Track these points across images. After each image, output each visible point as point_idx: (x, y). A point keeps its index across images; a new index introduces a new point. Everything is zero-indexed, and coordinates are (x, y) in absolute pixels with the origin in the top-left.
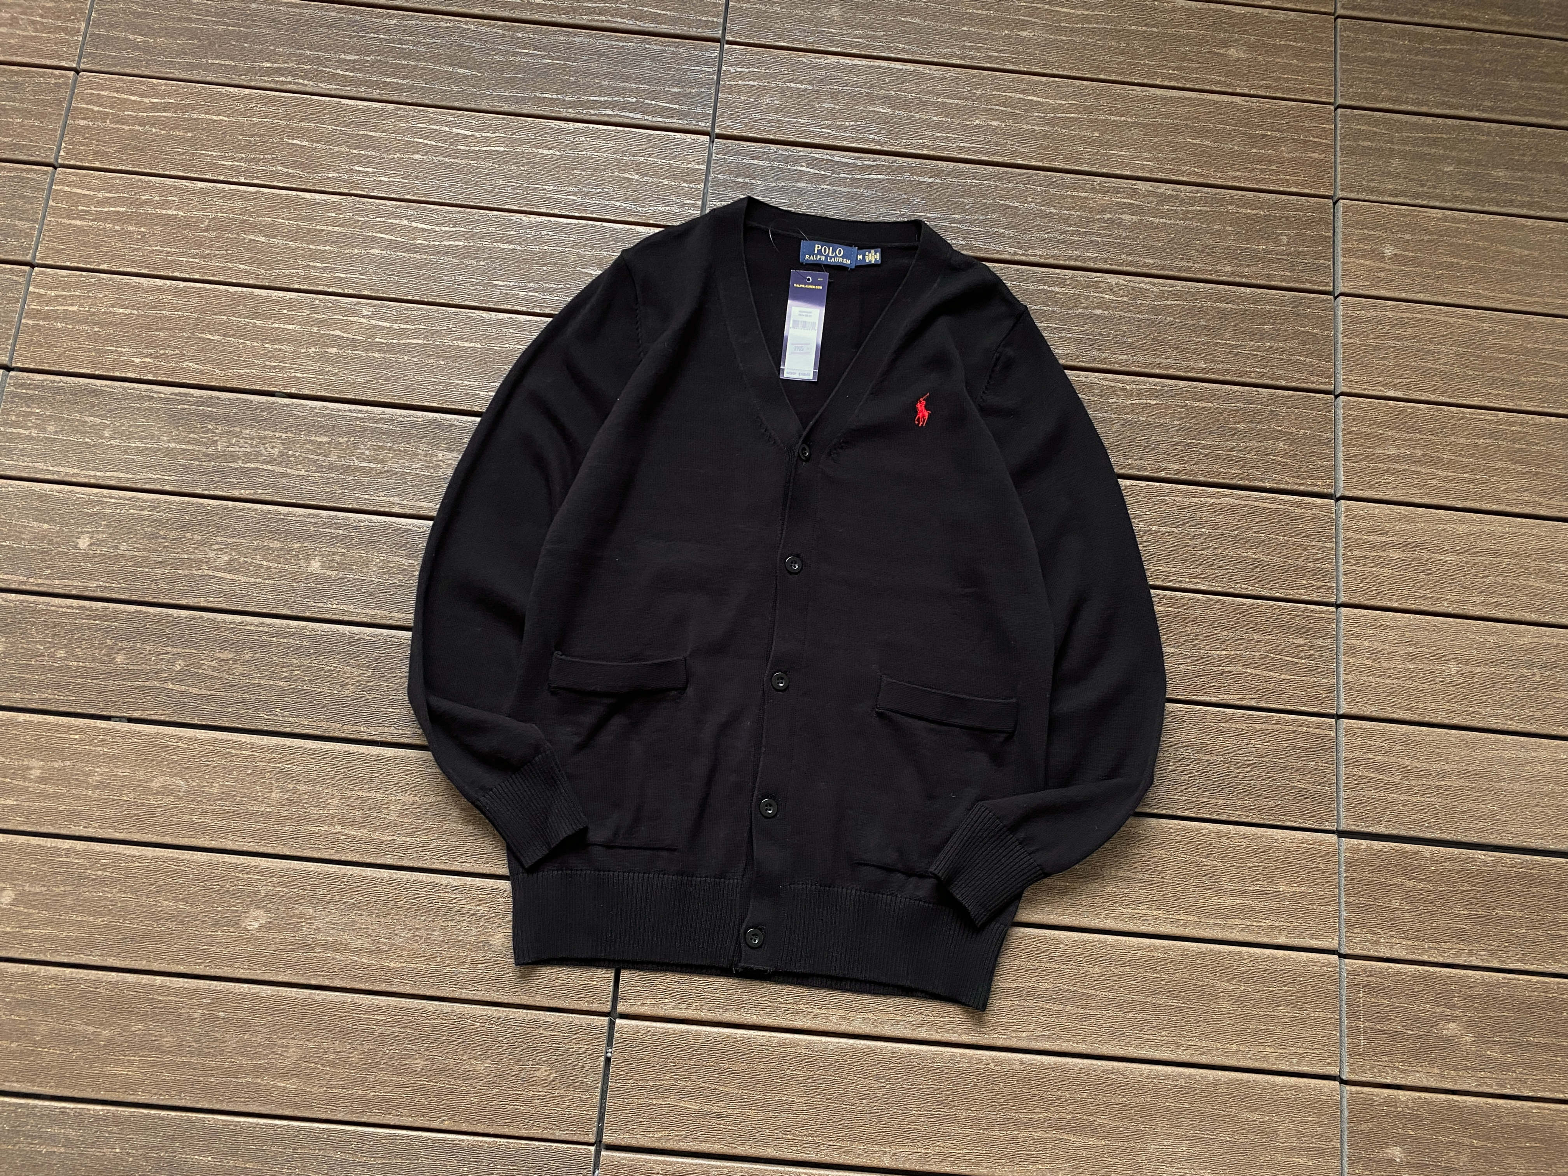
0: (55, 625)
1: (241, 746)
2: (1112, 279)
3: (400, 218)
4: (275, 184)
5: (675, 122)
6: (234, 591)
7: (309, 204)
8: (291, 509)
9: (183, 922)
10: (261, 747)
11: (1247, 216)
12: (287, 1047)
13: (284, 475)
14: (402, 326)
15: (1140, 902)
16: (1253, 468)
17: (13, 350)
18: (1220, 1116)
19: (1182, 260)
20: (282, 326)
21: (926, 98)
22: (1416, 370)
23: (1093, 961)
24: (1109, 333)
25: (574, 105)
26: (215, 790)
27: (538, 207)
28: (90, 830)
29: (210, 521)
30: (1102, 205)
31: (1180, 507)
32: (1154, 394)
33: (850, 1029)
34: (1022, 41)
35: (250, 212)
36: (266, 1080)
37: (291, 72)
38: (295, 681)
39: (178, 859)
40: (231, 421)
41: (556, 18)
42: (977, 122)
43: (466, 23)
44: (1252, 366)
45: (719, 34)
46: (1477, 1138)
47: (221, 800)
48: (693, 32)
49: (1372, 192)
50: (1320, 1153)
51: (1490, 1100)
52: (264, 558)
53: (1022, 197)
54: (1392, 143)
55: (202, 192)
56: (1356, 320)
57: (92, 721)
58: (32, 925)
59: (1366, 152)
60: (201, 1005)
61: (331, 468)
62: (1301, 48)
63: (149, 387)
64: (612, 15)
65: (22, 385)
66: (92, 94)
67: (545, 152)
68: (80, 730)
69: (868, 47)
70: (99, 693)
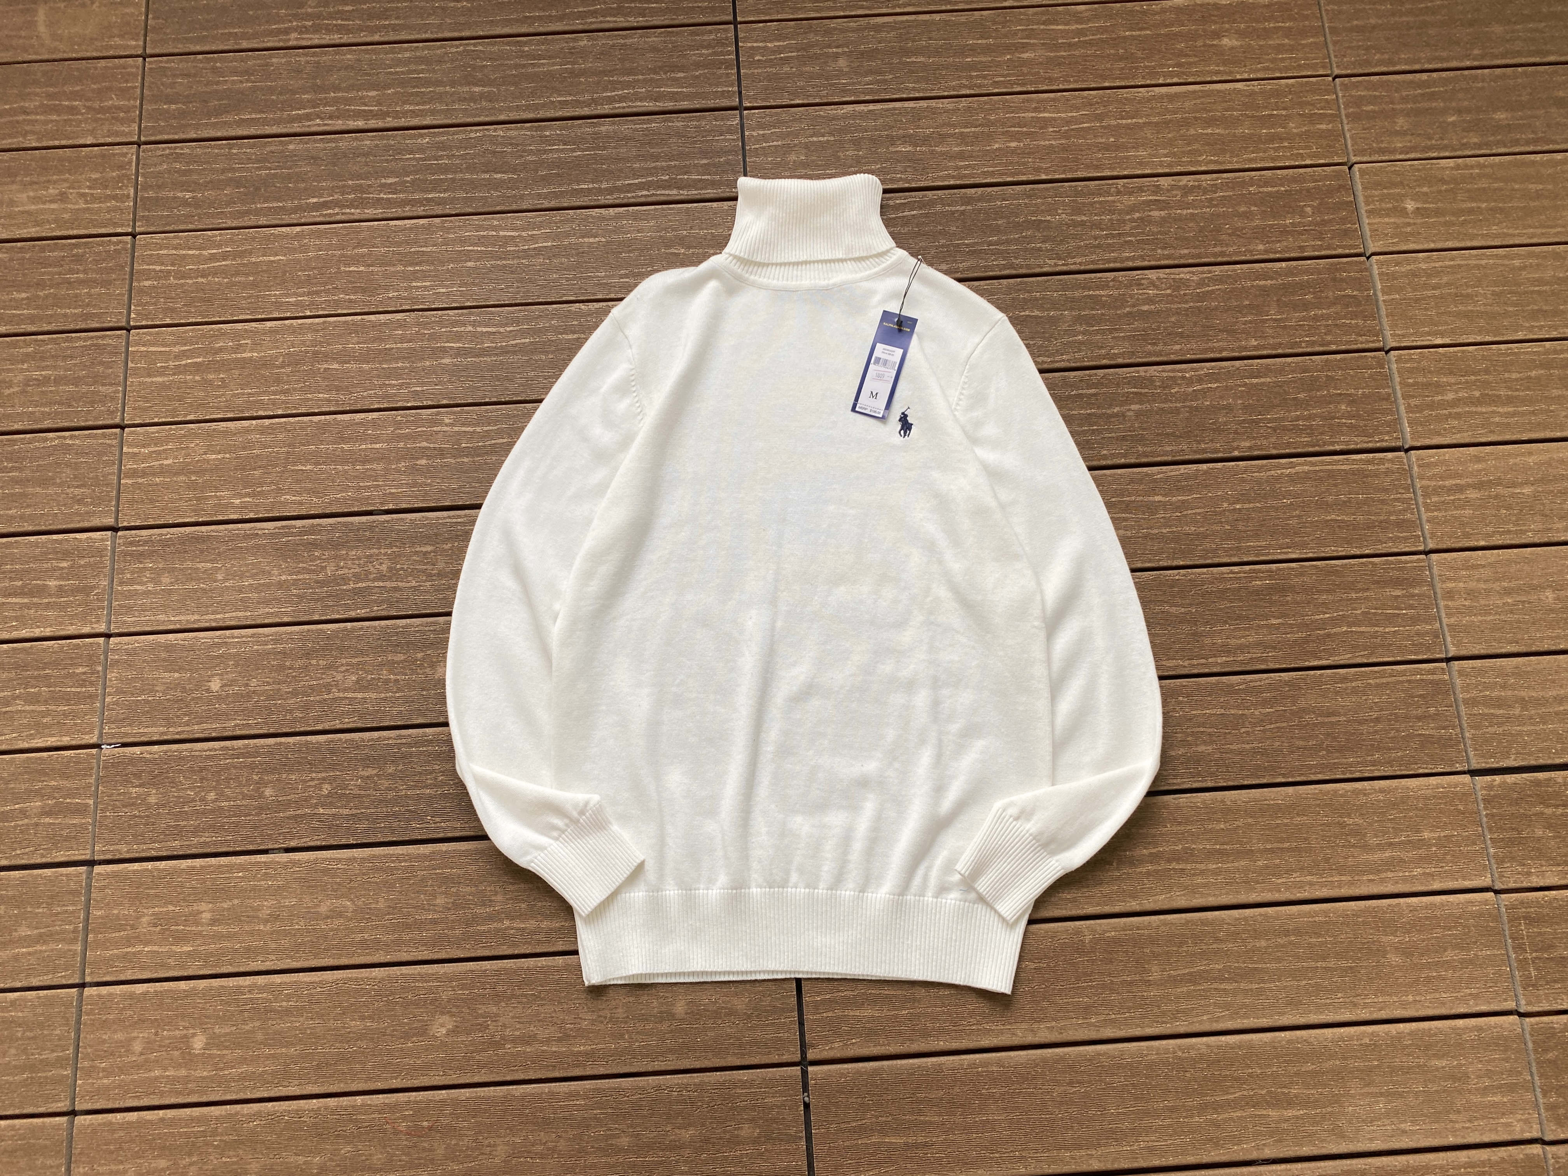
0: (201, 770)
1: (399, 858)
2: (1152, 275)
3: (465, 325)
4: (339, 312)
5: (710, 193)
6: (367, 708)
7: (374, 325)
8: (408, 621)
9: (372, 1039)
10: (419, 856)
11: (1269, 194)
12: (495, 1146)
13: (396, 589)
14: (485, 429)
15: (1294, 871)
16: (1322, 434)
17: (118, 511)
18: (1410, 1068)
19: (1215, 246)
20: (369, 446)
21: (944, 130)
22: (1458, 315)
23: (1257, 935)
24: (1159, 328)
25: (610, 191)
26: (381, 905)
28: (268, 963)
29: (332, 645)
30: (1130, 206)
31: (1259, 482)
32: (1212, 377)
33: (1037, 1040)
34: (1024, 63)
38: (440, 786)
39: (357, 978)
40: (336, 545)
41: (578, 112)
42: (997, 146)
43: (495, 130)
44: (1301, 336)
45: (736, 102)
47: (389, 914)
48: (711, 104)
52: (391, 672)
53: (1052, 211)
54: (1392, 103)
55: (272, 331)
56: (1393, 276)
58: (229, 1065)
59: (1372, 116)
60: (404, 1118)
62: (1290, 28)
63: (252, 525)
64: (631, 101)
65: (131, 544)
66: (151, 255)
67: (592, 240)
68: (241, 868)
70: (255, 828)
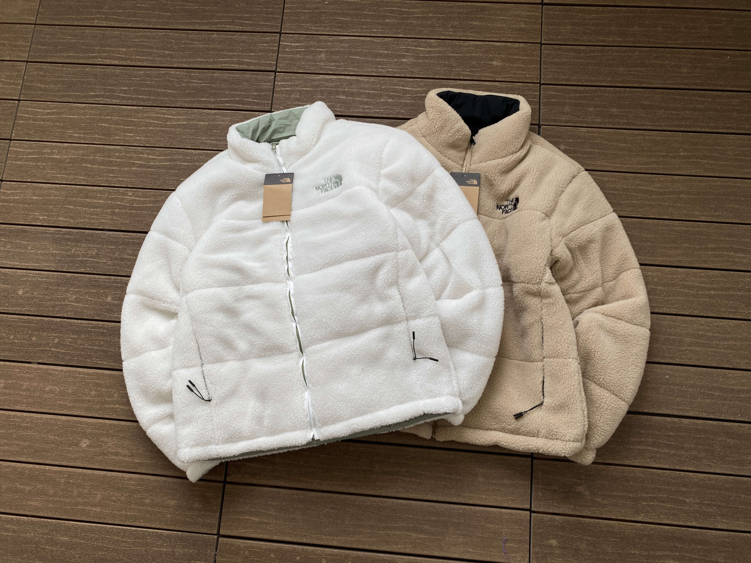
27: (199, 147)
35: (85, 155)
36: (89, 508)
37: (102, 96)
46: (590, 536)
49: (556, 121)
50: (520, 542)
51: (596, 520)
57: (23, 364)
61: (115, 259)
69: (337, 70)
